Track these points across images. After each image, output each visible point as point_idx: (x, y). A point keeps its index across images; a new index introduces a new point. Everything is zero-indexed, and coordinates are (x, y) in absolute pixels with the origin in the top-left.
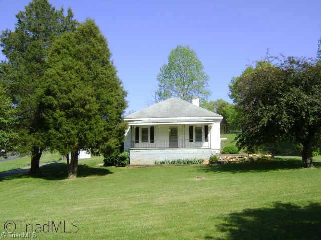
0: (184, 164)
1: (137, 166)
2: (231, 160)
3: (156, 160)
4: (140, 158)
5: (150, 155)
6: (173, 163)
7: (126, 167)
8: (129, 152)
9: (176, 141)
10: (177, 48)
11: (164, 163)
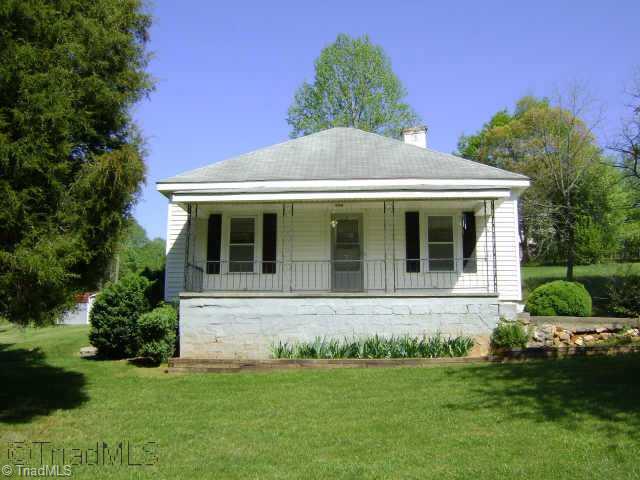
0: (395, 356)
1: (205, 362)
2: (579, 341)
3: (283, 338)
4: (220, 332)
5: (258, 317)
6: (352, 351)
7: (163, 367)
8: (176, 306)
9: (358, 267)
10: (339, 40)
11: (312, 353)
